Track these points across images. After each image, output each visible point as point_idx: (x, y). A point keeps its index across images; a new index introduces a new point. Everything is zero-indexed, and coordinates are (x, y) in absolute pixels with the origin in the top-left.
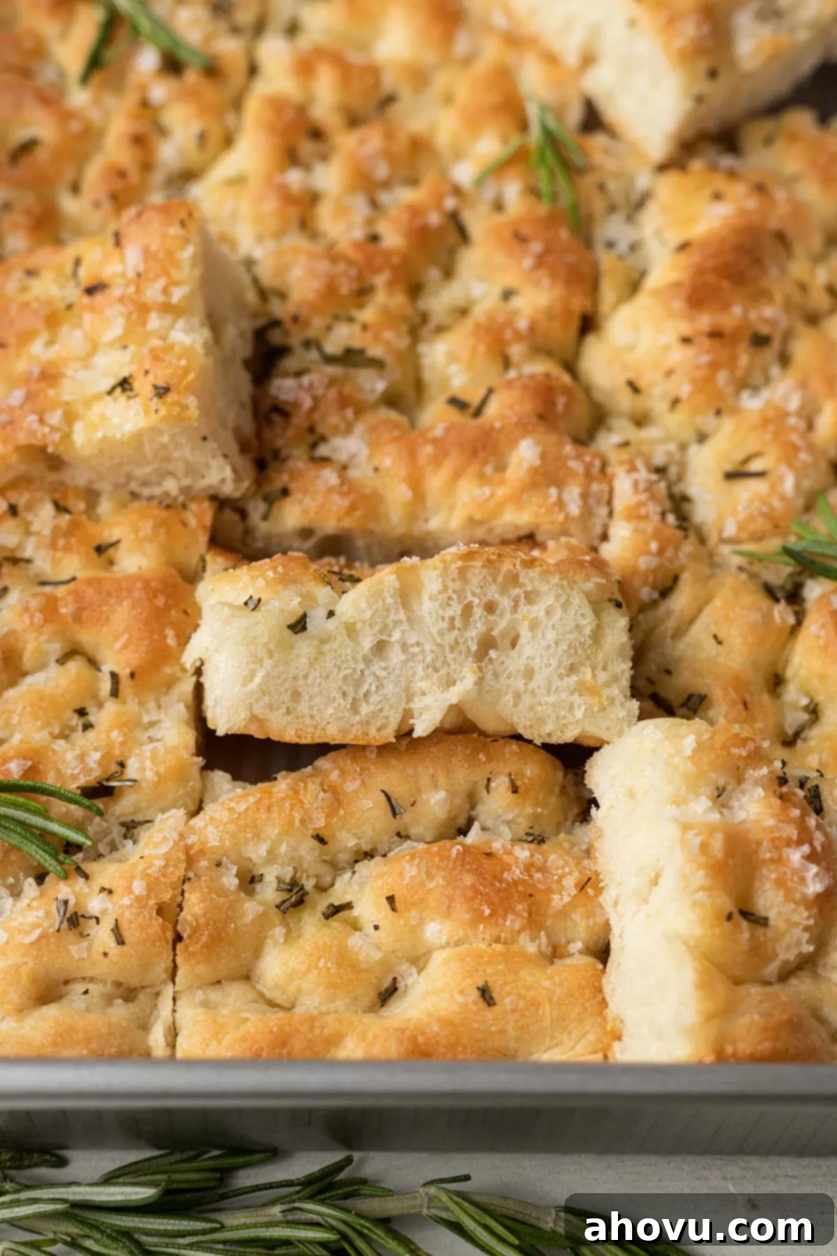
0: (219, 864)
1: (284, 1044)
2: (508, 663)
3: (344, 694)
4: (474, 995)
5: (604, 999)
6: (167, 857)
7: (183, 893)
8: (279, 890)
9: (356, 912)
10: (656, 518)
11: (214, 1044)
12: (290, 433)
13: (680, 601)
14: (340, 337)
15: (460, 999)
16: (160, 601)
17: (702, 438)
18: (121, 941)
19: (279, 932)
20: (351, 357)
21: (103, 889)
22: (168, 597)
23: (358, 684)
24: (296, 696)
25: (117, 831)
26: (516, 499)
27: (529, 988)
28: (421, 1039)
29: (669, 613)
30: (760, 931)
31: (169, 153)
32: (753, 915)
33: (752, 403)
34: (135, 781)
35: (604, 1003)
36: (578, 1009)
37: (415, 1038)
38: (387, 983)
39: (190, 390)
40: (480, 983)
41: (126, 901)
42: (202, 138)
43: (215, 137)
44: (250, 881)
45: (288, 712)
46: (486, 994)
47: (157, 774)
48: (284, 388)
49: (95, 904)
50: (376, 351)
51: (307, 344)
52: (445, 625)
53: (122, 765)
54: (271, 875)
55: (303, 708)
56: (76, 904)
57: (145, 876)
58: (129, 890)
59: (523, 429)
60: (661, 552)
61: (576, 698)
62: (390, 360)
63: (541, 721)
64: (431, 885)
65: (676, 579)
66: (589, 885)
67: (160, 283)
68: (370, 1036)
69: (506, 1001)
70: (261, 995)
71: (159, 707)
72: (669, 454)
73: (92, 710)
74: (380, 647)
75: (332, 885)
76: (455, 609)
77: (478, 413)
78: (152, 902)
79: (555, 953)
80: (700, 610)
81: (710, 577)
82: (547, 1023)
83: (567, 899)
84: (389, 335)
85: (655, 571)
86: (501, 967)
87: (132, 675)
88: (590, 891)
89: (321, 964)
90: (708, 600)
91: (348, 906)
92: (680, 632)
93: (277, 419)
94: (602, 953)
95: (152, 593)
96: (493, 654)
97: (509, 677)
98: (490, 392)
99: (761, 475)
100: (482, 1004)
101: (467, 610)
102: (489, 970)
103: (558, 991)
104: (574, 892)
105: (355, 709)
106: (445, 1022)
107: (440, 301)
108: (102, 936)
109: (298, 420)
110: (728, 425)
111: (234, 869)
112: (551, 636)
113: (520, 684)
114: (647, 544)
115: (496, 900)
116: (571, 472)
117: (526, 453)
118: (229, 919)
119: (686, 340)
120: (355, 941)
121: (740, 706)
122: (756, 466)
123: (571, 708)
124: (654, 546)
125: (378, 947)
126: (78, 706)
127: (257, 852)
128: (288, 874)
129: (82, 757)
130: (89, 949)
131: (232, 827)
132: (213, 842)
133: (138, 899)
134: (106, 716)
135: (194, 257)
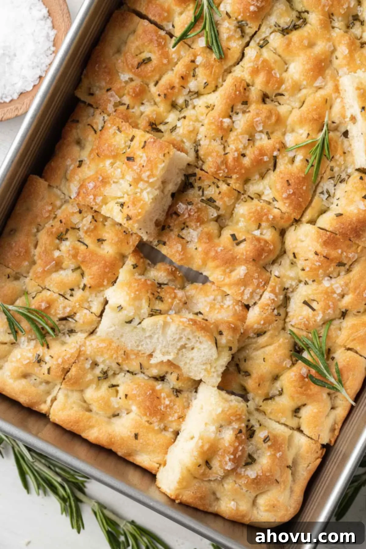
0: (87, 359)
1: (78, 423)
2: (187, 354)
3: (136, 342)
4: (133, 435)
5: (167, 452)
6: (72, 354)
7: (72, 366)
8: (101, 372)
9: (118, 388)
10: (270, 311)
11: (61, 412)
12: (176, 222)
13: (262, 340)
14: (211, 192)
15: (129, 433)
16: (107, 270)
17: (306, 283)
18: (49, 373)
19: (94, 386)
20: (210, 201)
21: (51, 356)
22: (110, 269)
23: (141, 341)
24: (122, 336)
25: (66, 331)
26: (230, 285)
27: (149, 439)
28: (113, 440)
29: (256, 342)
30: (208, 470)
31: (193, 85)
32: (209, 464)
33: (326, 283)
34: (76, 321)
35: (166, 453)
36: (159, 451)
37: (112, 438)
38: (116, 413)
39: (138, 221)
40: (136, 432)
41: (55, 363)
42: (206, 84)
43: (212, 85)
44: (95, 364)
45: (118, 339)
46: (136, 436)
47: (84, 322)
48: (181, 207)
49: (47, 358)
50: (219, 203)
51: (200, 188)
52: (172, 339)
53: (75, 313)
54: (101, 366)
55: (123, 339)
56: (43, 356)
57: (63, 358)
58: (57, 360)
59: (246, 261)
60: (264, 324)
61: (203, 371)
62: (222, 208)
63: (190, 372)
64: (138, 399)
65: (265, 333)
66: (182, 418)
67: (148, 173)
68: (101, 431)
69: (140, 440)
70: (83, 397)
71: (96, 296)
72: (291, 285)
73: (76, 289)
74: (150, 337)
75: (118, 374)
76: (177, 337)
77: (238, 244)
78: (62, 366)
79: (165, 429)
80: (267, 346)
81: (276, 336)
82: (149, 450)
83: (173, 419)
84: (226, 199)
85: (259, 329)
86: (145, 431)
87: (90, 287)
88: (181, 420)
89: (101, 402)
90: (270, 345)
91: (118, 386)
92: (256, 349)
93: (174, 216)
94: (177, 433)
95: (105, 266)
96: (184, 350)
97: (186, 357)
98: (245, 240)
99: (313, 310)
100: (134, 438)
101: (181, 338)
102: (141, 430)
103: (156, 444)
104: (176, 418)
105: (138, 346)
106: (122, 439)
107: (253, 188)
108: (45, 368)
109: (181, 219)
110: (314, 286)
111: (91, 362)
112: (203, 354)
113: (188, 361)
114: (261, 320)
115: (152, 412)
116: (252, 283)
117: (241, 271)
118: (81, 378)
119: (316, 254)
120: (113, 399)
121: (257, 385)
122: (314, 305)
123: (200, 373)
124: (262, 322)
125: (118, 403)
126: (72, 287)
127: (99, 360)
128: (105, 369)
129: (65, 308)
130: (40, 370)
131: (96, 350)
132: (88, 353)
133: (58, 364)
134: (78, 294)
135: (164, 167)
